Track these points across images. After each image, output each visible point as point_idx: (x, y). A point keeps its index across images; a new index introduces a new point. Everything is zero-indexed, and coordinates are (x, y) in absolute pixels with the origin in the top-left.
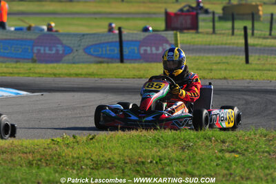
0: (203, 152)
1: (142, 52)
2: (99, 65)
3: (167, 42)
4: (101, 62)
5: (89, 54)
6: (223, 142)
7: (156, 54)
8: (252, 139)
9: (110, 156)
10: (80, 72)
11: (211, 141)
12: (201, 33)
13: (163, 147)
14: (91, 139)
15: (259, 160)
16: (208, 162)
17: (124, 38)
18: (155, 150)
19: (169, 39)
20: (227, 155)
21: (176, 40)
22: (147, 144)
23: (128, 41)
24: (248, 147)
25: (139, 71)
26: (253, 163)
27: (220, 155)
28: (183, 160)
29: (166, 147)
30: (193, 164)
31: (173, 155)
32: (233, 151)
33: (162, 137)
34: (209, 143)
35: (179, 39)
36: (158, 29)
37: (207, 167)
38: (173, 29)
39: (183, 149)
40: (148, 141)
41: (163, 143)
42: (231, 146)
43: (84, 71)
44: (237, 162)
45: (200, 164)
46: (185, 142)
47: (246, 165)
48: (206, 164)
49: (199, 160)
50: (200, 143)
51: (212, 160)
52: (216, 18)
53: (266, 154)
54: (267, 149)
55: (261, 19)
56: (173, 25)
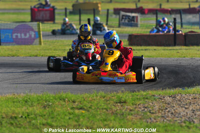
0: (59, 109)
1: (14, 37)
3: (32, 30)
6: (74, 102)
8: (94, 100)
11: (65, 102)
12: (57, 23)
13: (30, 106)
15: (100, 114)
16: (63, 117)
18: (23, 109)
19: (34, 28)
20: (77, 111)
21: (39, 29)
22: (19, 104)
24: (91, 106)
25: (12, 51)
26: (95, 117)
27: (71, 111)
28: (45, 115)
29: (32, 106)
30: (52, 118)
31: (37, 112)
32: (81, 109)
33: (29, 99)
34: (62, 103)
35: (41, 27)
36: (26, 21)
37: (62, 120)
38: (36, 21)
39: (45, 107)
40: (19, 102)
41: (30, 103)
42: (80, 105)
44: (84, 116)
45: (57, 118)
46: (46, 102)
47: (91, 118)
48: (61, 118)
49: (56, 115)
50: (57, 103)
51: (66, 115)
52: (68, 13)
53: (104, 110)
54: (105, 107)
55: (100, 13)
56: (36, 18)
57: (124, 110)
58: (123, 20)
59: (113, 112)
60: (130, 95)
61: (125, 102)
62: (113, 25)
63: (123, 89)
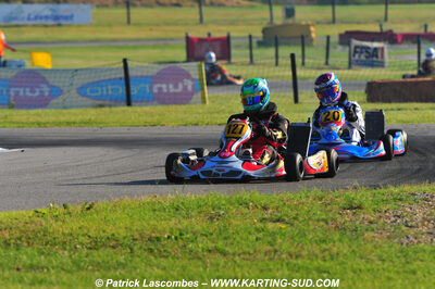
0: (237, 223)
1: (155, 91)
2: (98, 110)
3: (188, 76)
4: (101, 106)
5: (84, 95)
6: (265, 208)
7: (175, 94)
8: (303, 203)
9: (114, 232)
10: (73, 119)
11: (248, 208)
12: (234, 63)
13: (184, 218)
14: (88, 209)
15: (314, 231)
16: (244, 236)
17: (131, 73)
18: (172, 223)
19: (191, 73)
20: (270, 226)
21: (201, 74)
22: (164, 214)
23: (137, 77)
24: (297, 215)
25: (152, 116)
26: (305, 236)
27: (260, 225)
28: (211, 234)
29: (188, 217)
30: (225, 238)
31: (198, 228)
32: (278, 221)
33: (182, 203)
34: (245, 211)
36: (177, 60)
37: (243, 242)
38: (196, 59)
39: (211, 219)
40: (164, 210)
41: (184, 212)
42: (276, 214)
43: (79, 118)
44: (283, 235)
45: (235, 239)
46: (213, 209)
47: (296, 238)
48: (242, 239)
49: (233, 234)
50: (234, 211)
51: (250, 233)
52: (254, 44)
53: (322, 223)
54: (324, 217)
55: (315, 43)
56: (196, 54)
57: (358, 222)
58: (357, 56)
59: (337, 227)
60: (369, 193)
61: (360, 207)
62: (337, 64)
63: (356, 183)
